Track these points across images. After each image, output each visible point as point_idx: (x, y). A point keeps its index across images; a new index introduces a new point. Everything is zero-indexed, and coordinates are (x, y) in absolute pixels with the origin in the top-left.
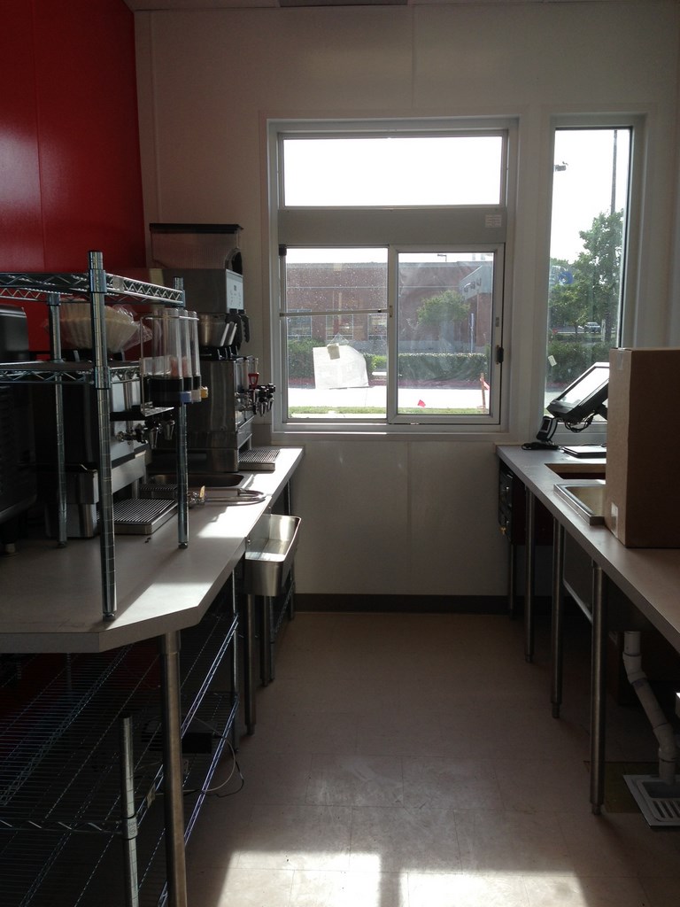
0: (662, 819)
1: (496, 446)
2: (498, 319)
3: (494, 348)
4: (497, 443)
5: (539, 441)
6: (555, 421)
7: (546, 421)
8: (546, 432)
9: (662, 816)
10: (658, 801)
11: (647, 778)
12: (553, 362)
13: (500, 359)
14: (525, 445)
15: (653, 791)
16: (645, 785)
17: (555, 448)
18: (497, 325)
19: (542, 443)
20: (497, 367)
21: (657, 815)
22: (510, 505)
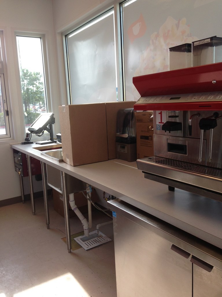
0: (89, 247)
1: (11, 145)
2: (5, 100)
3: (5, 111)
4: (11, 144)
5: (26, 141)
6: (31, 134)
7: (28, 134)
8: (28, 138)
9: (88, 246)
10: (86, 242)
11: (81, 237)
12: (26, 115)
13: (8, 114)
14: (22, 143)
15: (83, 240)
16: (81, 239)
17: (32, 143)
18: (5, 103)
19: (27, 142)
20: (7, 117)
21: (87, 246)
22: (21, 164)
